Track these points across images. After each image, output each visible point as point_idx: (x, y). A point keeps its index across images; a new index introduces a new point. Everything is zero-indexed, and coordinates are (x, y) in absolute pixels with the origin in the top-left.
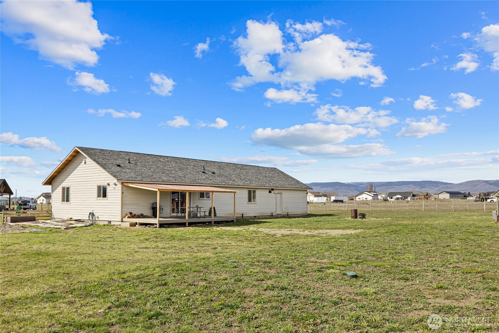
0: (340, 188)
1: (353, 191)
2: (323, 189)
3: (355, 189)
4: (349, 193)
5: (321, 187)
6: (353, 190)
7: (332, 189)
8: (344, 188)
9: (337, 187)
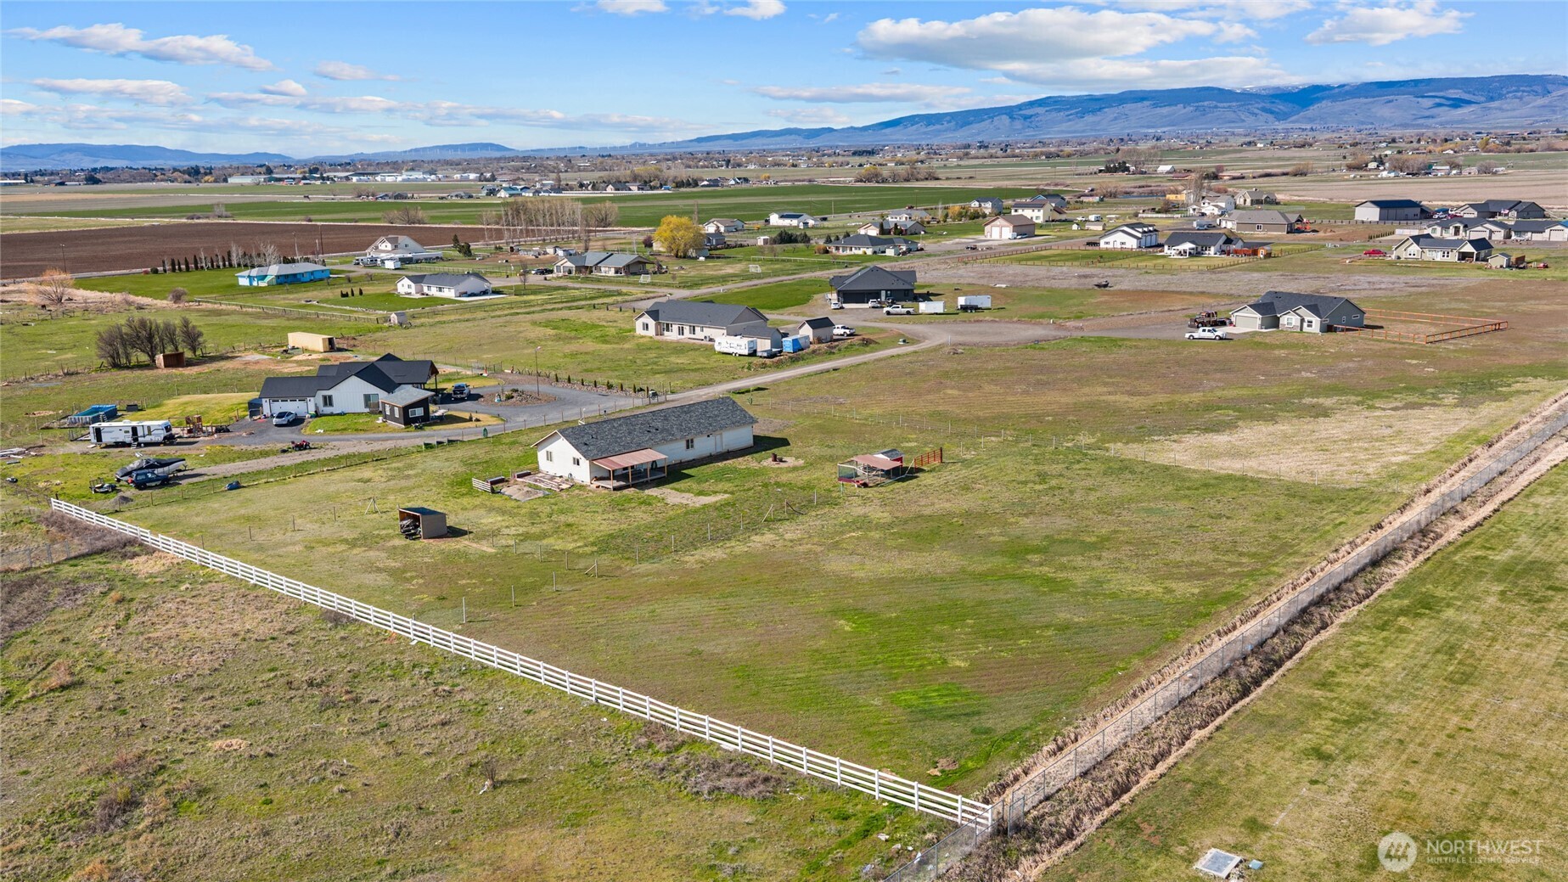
0: (1216, 107)
1: (1256, 115)
2: (1158, 110)
3: (1264, 110)
4: (1243, 121)
5: (1155, 106)
6: (1256, 111)
7: (1189, 109)
8: (1229, 107)
9: (1206, 103)
